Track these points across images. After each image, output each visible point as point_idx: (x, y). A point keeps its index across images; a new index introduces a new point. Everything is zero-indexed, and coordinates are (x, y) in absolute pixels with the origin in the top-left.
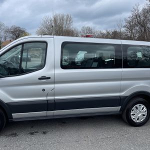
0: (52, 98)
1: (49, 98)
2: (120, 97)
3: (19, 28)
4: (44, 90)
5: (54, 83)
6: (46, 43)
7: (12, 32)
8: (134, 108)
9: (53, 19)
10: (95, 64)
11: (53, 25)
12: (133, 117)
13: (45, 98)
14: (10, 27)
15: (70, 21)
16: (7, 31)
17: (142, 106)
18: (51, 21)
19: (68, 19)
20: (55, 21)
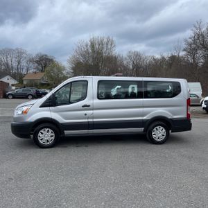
0: (91, 120)
1: (89, 120)
2: (143, 120)
3: (46, 56)
4: (86, 114)
5: (93, 109)
6: (87, 81)
7: (37, 62)
8: (155, 129)
9: (89, 43)
10: (123, 96)
11: (90, 51)
12: (154, 136)
13: (86, 120)
14: (34, 56)
15: (111, 45)
16: (31, 60)
17: (162, 128)
18: (87, 46)
19: (110, 43)
20: (93, 45)
